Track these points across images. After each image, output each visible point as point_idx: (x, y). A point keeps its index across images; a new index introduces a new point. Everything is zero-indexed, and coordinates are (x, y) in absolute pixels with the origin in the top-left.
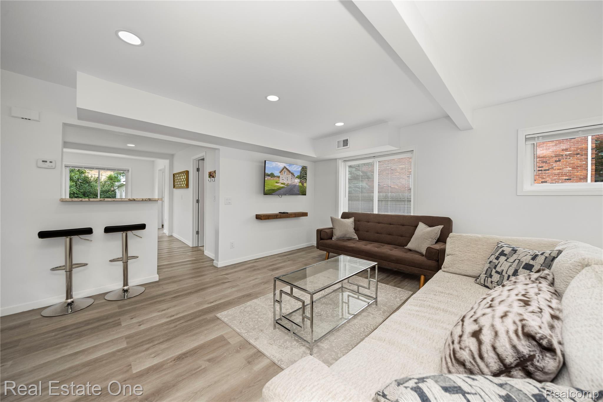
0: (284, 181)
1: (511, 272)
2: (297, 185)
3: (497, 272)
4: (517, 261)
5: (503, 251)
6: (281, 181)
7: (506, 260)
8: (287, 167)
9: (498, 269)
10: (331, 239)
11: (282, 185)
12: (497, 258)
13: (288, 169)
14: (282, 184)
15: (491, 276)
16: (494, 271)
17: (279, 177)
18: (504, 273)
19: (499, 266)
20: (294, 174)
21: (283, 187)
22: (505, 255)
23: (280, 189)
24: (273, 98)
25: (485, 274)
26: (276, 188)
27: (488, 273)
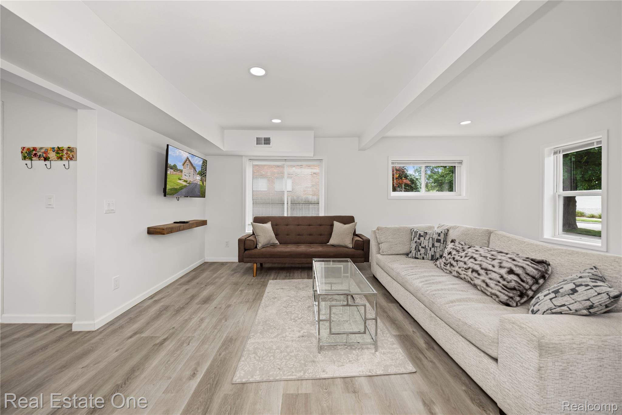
0: (187, 178)
1: (431, 246)
2: (198, 183)
3: (422, 247)
4: (431, 239)
5: (420, 234)
6: (184, 178)
7: (424, 239)
8: (190, 159)
9: (423, 245)
10: (256, 247)
11: (185, 184)
12: (419, 239)
13: (191, 161)
14: (185, 181)
15: (419, 251)
16: (420, 247)
17: (181, 171)
18: (427, 247)
19: (422, 243)
20: (196, 169)
21: (185, 186)
22: (422, 236)
23: (182, 188)
24: (258, 72)
25: (415, 250)
26: (178, 187)
27: (417, 249)
